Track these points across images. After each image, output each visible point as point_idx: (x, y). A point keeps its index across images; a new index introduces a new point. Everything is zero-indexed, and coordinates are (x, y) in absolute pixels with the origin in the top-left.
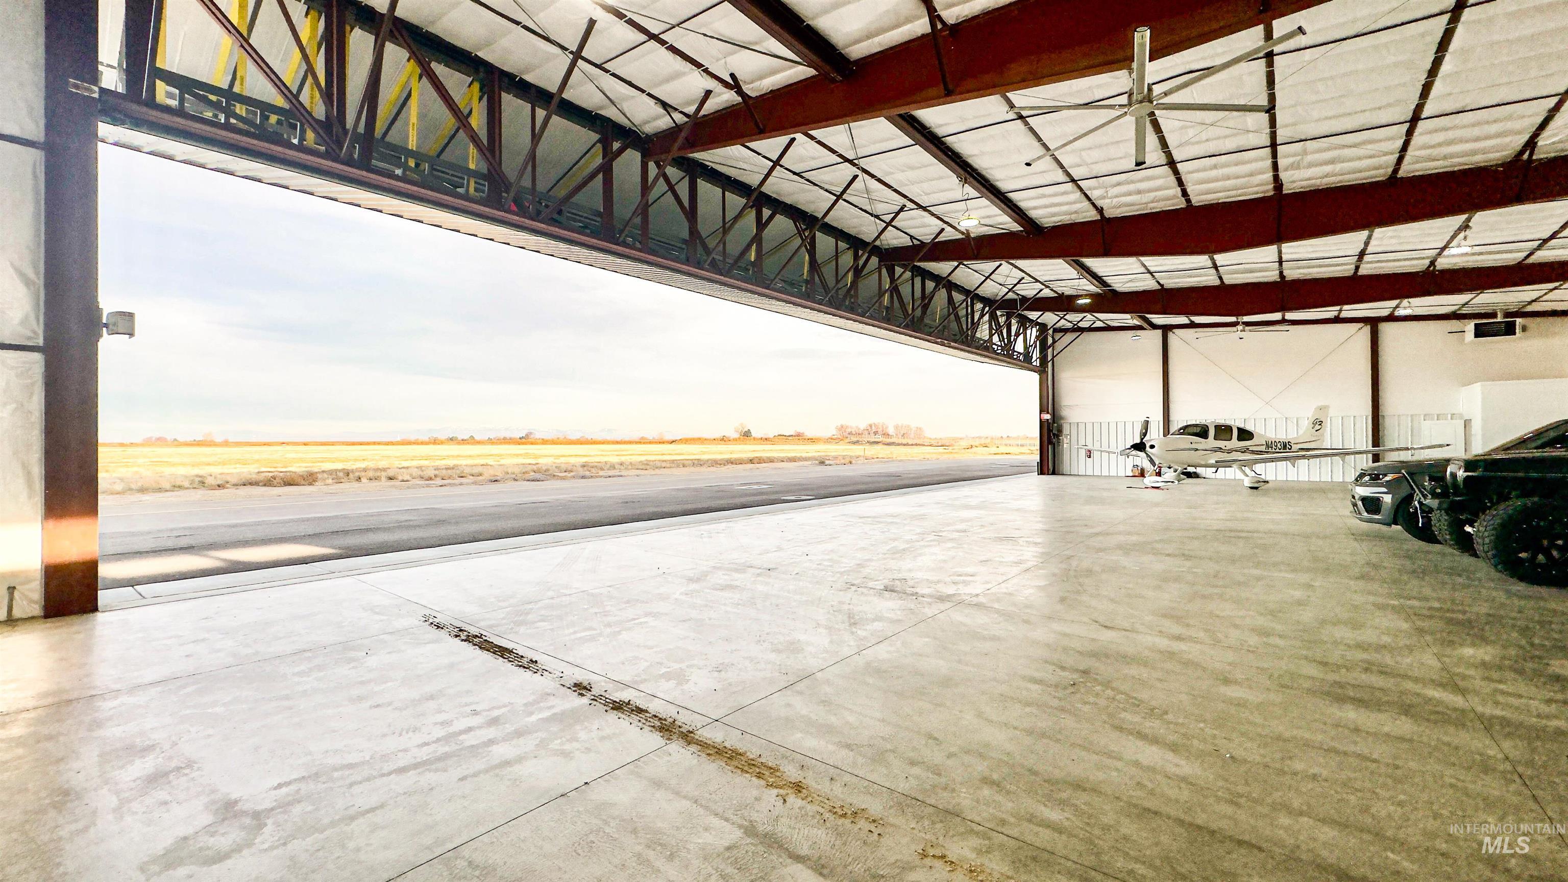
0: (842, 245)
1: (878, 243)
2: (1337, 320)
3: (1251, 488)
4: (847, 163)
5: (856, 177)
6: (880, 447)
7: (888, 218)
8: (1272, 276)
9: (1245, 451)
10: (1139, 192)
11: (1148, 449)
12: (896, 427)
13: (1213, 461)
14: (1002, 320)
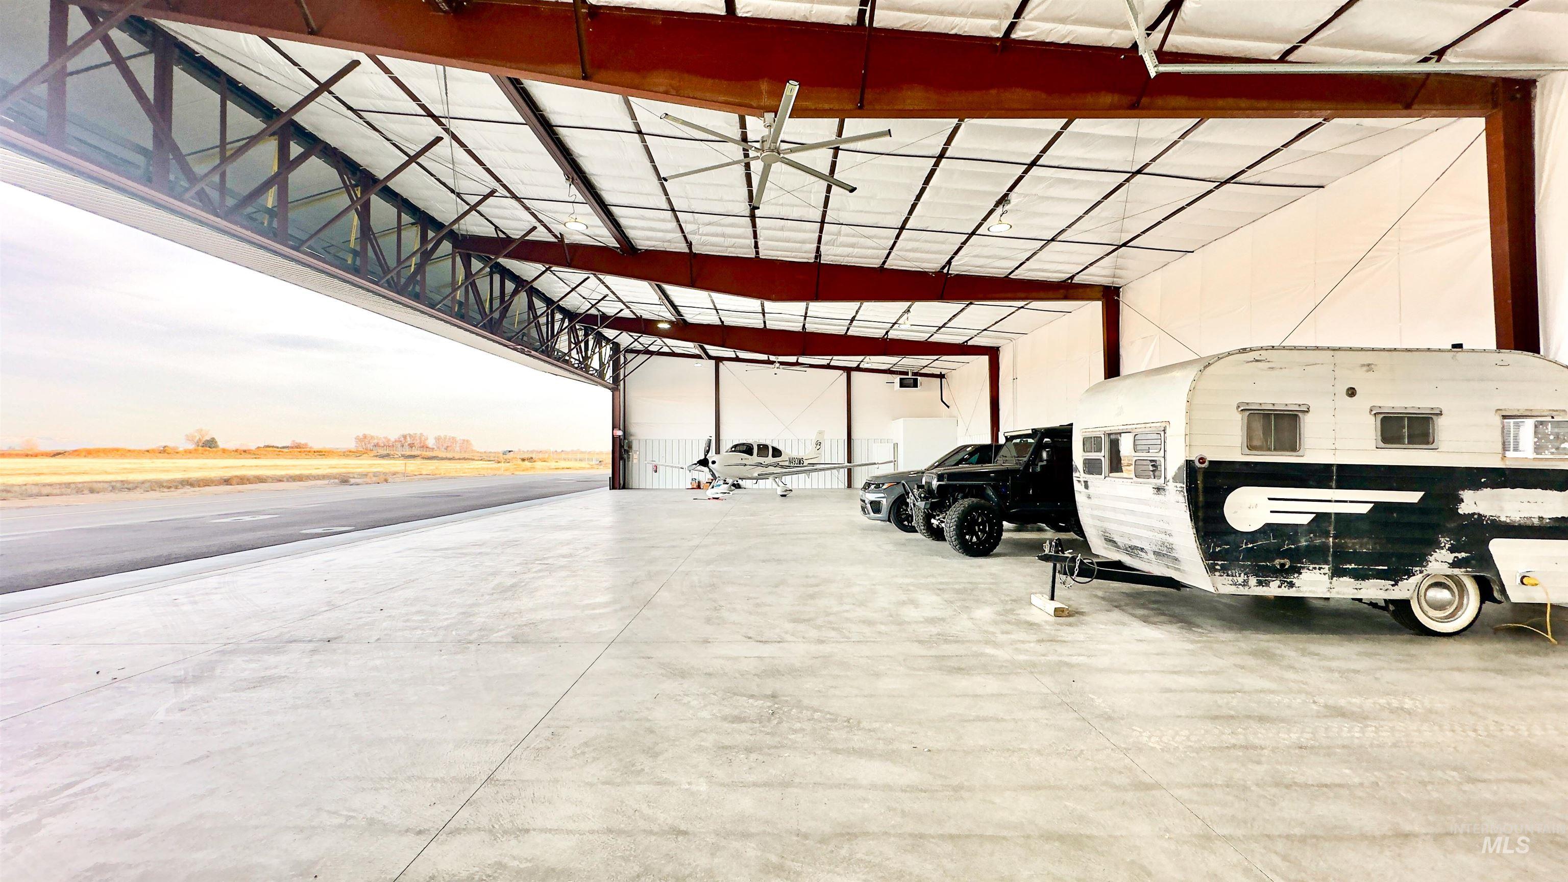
0: (406, 218)
1: (455, 227)
2: (828, 367)
3: (782, 496)
4: (430, 119)
5: (438, 139)
6: (418, 462)
7: (473, 200)
8: (796, 327)
9: (777, 465)
10: (723, 235)
11: (710, 464)
12: (438, 439)
13: (756, 475)
14: (581, 333)
